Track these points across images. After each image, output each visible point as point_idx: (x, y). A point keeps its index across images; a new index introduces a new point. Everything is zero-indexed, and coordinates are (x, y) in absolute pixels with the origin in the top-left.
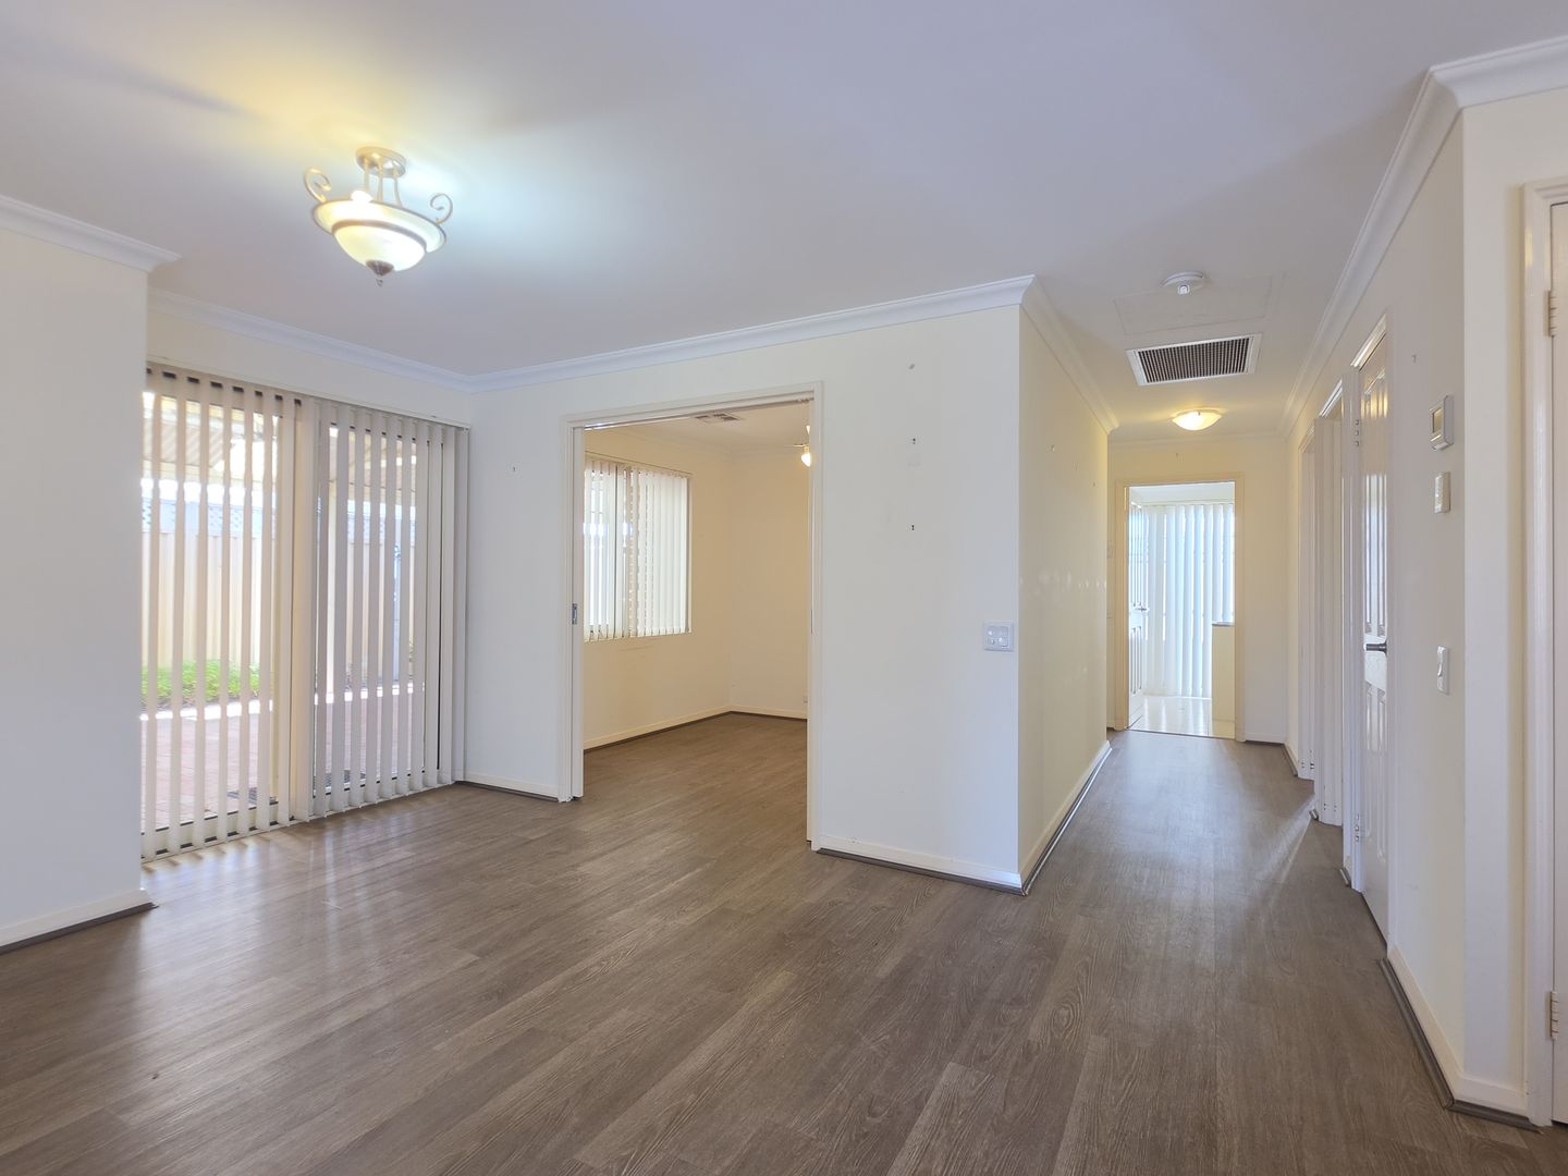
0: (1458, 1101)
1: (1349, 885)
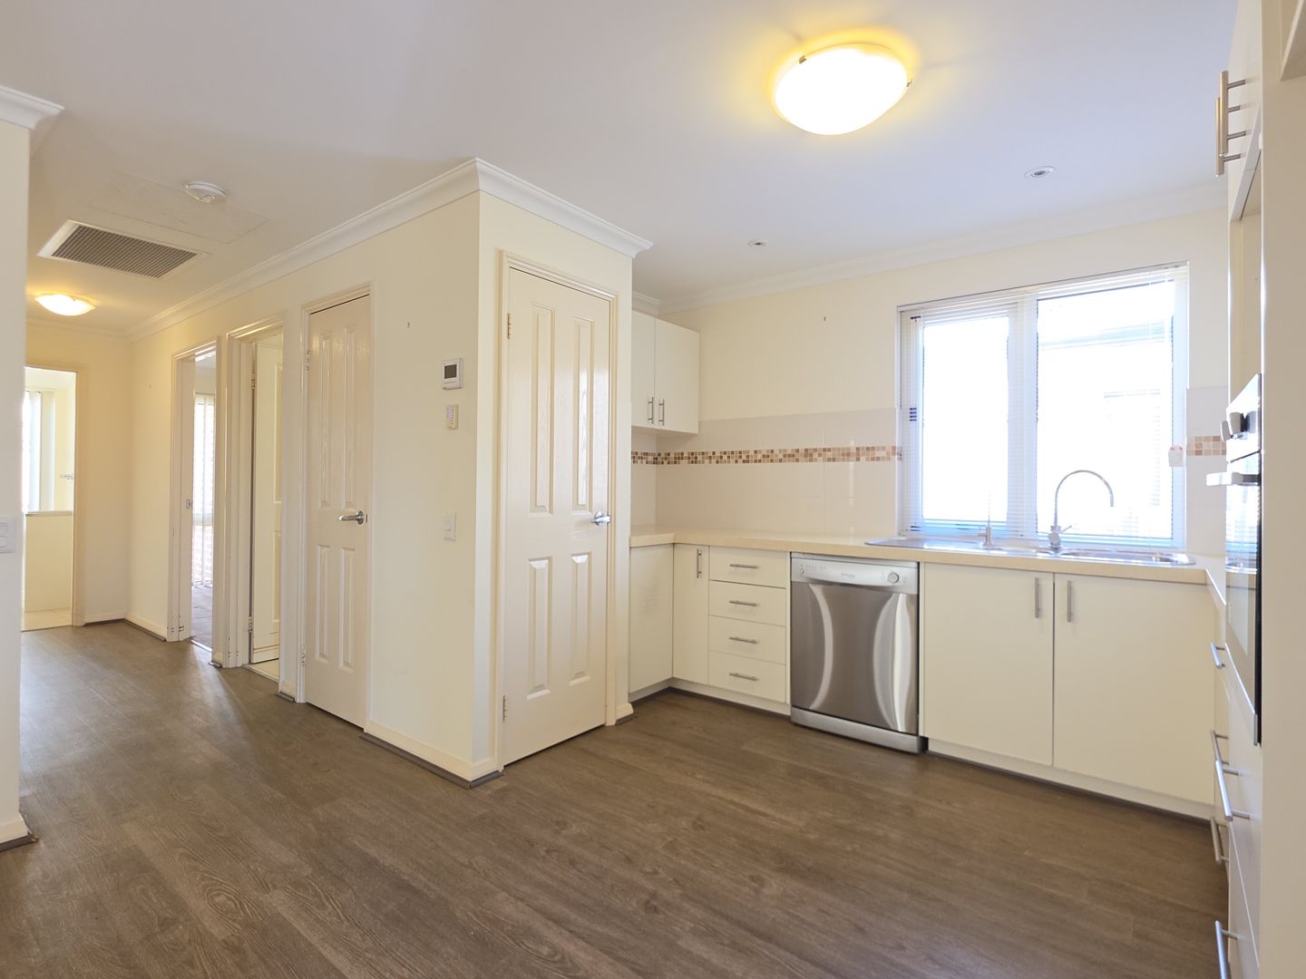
0: (473, 781)
1: (294, 702)
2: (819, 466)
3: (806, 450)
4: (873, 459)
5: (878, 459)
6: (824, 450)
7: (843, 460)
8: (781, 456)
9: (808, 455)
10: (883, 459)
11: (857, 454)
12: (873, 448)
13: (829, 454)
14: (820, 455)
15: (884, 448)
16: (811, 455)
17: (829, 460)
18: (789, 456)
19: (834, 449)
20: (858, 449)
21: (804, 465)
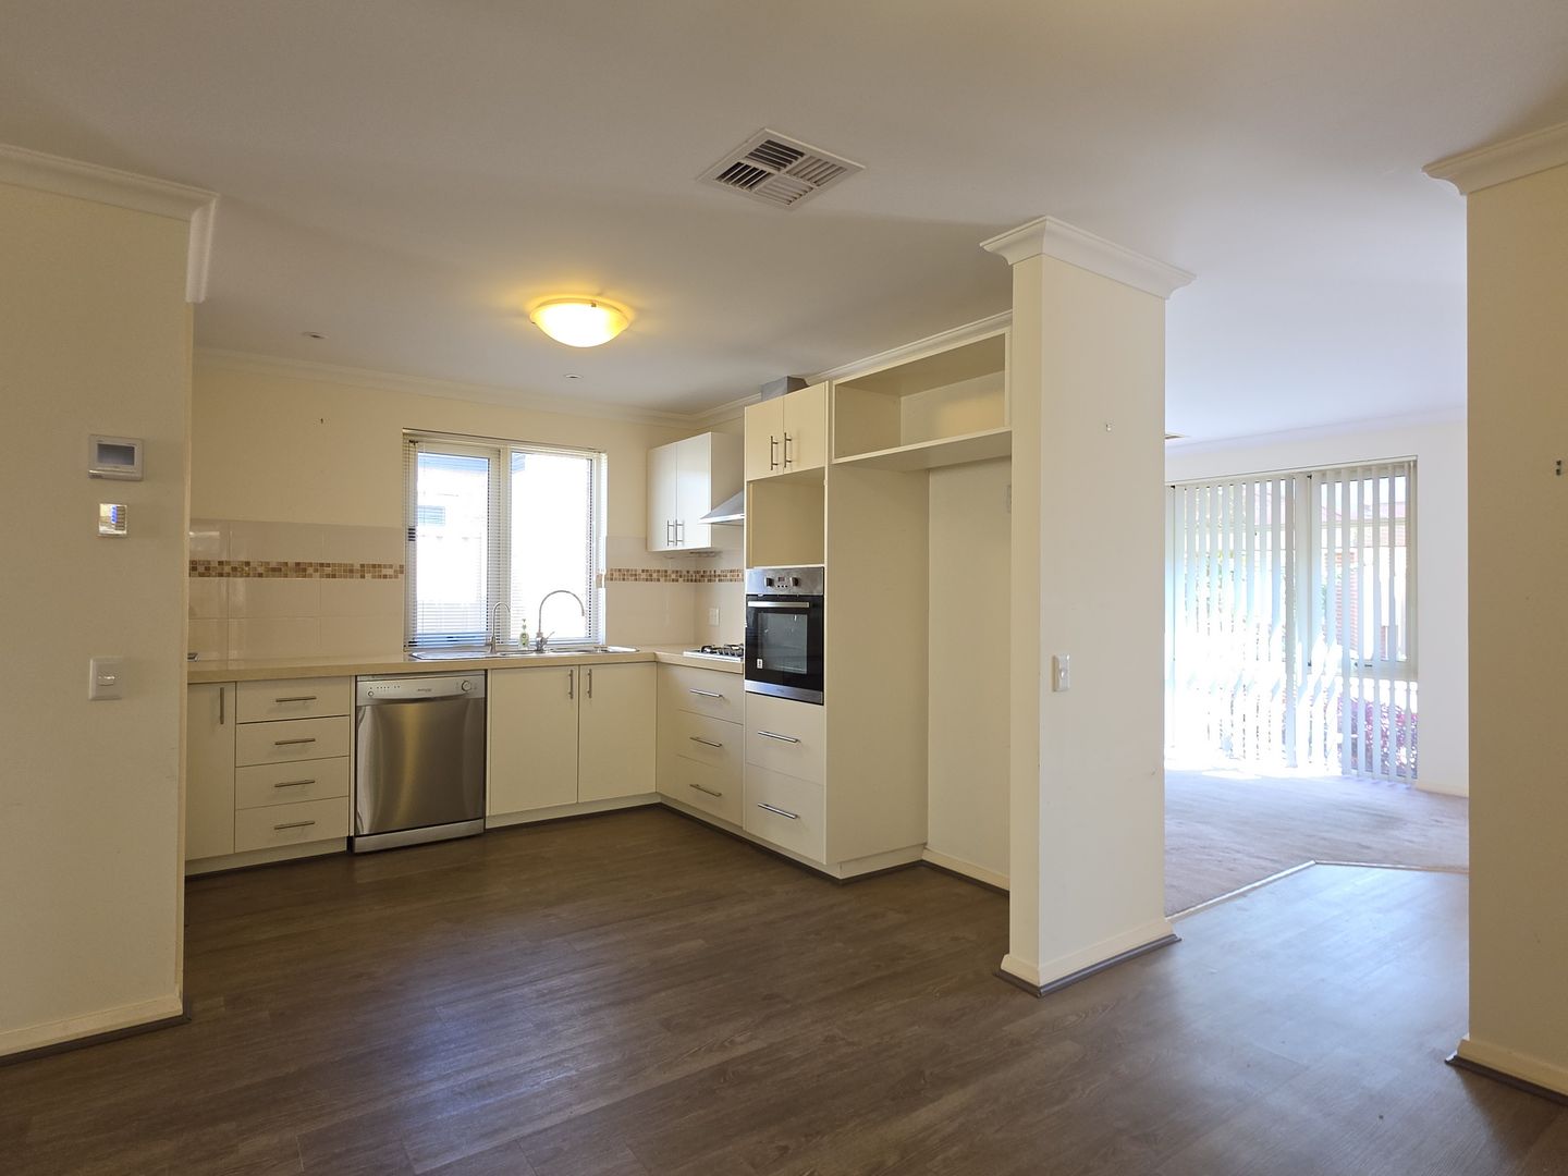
2: (315, 583)
3: (298, 564)
4: (380, 577)
5: (385, 577)
6: (322, 565)
7: (345, 577)
8: (260, 570)
9: (301, 569)
10: (391, 577)
11: (363, 571)
12: (380, 566)
13: (328, 570)
14: (316, 571)
15: (391, 567)
16: (305, 570)
17: (328, 576)
18: (274, 570)
19: (334, 565)
20: (362, 566)
21: (296, 582)
